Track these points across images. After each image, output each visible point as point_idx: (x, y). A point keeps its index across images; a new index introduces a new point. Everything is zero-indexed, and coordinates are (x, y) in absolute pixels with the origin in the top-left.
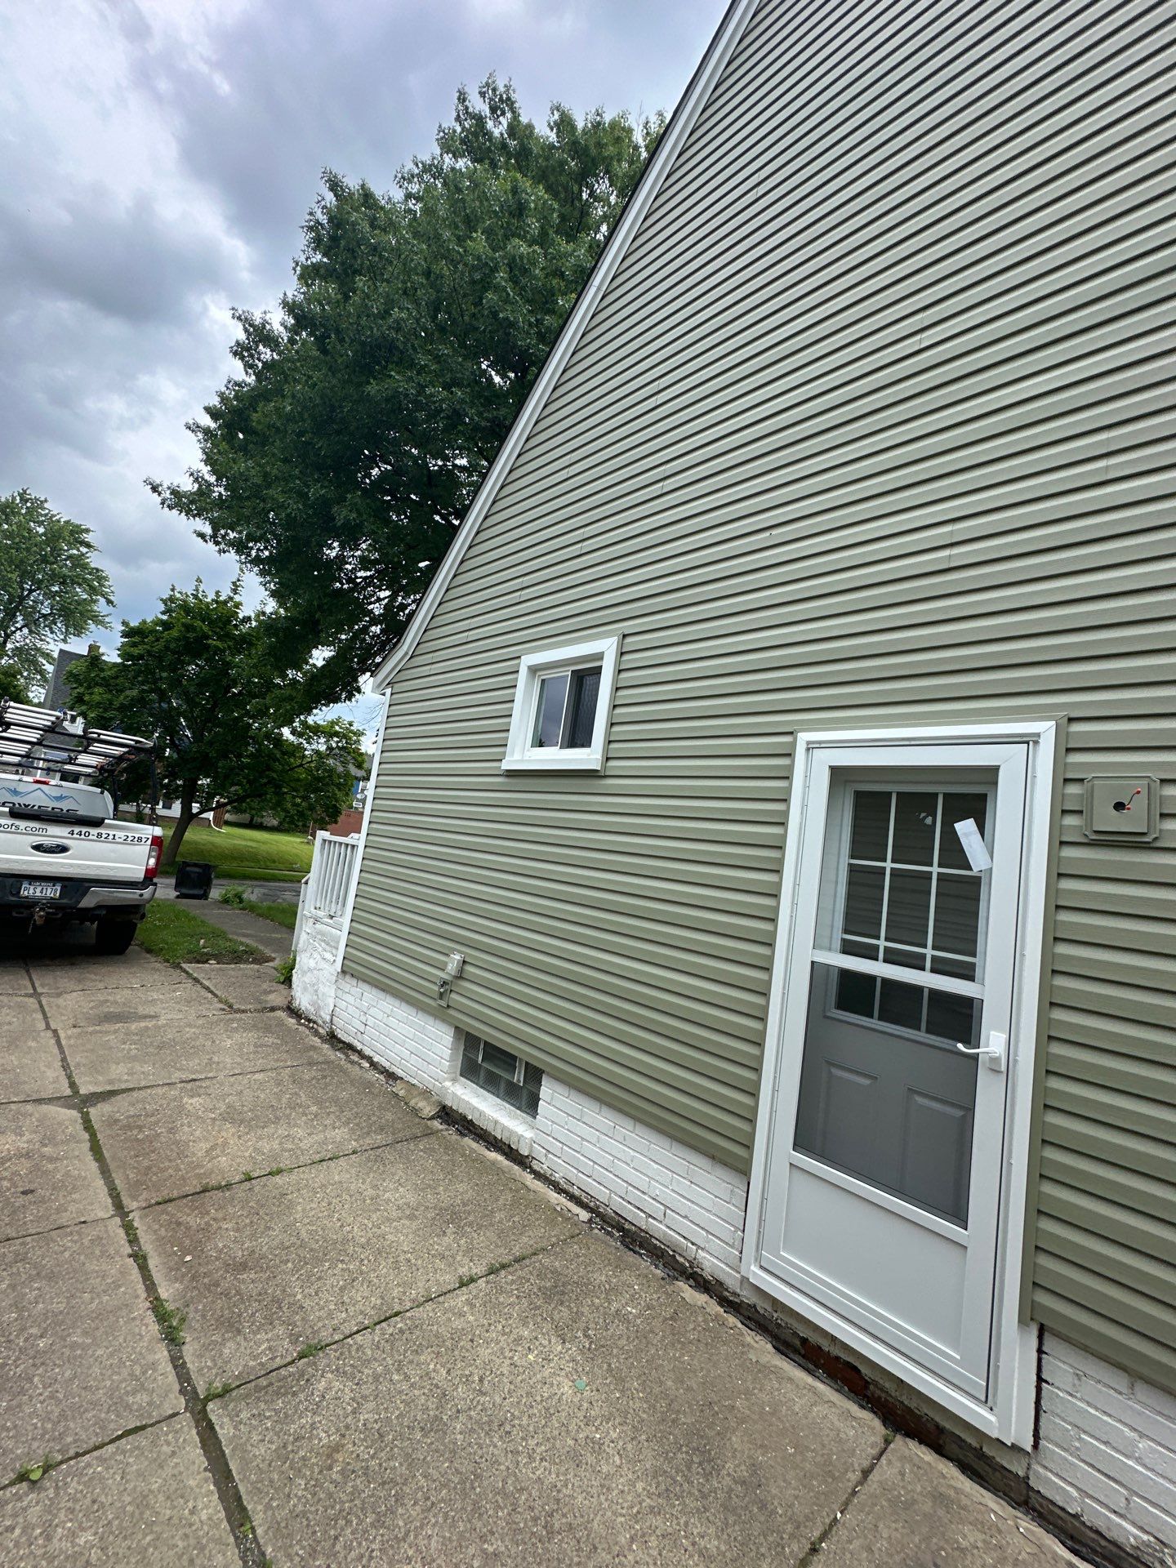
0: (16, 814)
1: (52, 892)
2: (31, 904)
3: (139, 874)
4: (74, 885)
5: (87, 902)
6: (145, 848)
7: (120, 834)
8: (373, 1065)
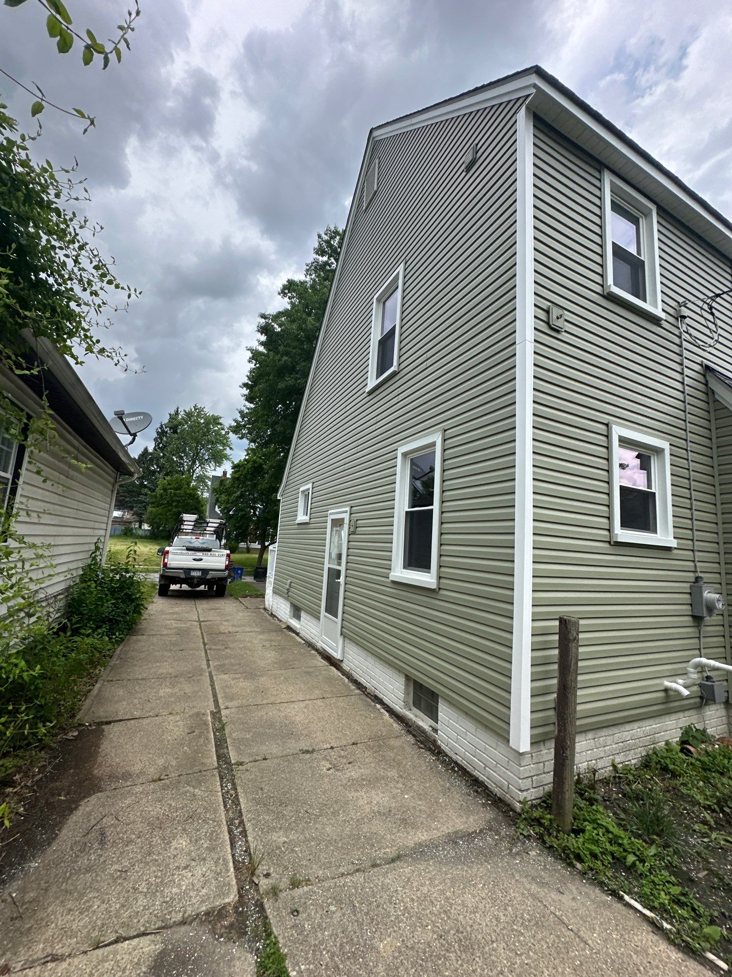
0: (188, 549)
1: (199, 574)
2: (193, 578)
3: (223, 566)
4: (205, 571)
5: (209, 577)
6: (224, 558)
7: (217, 554)
8: (278, 619)
